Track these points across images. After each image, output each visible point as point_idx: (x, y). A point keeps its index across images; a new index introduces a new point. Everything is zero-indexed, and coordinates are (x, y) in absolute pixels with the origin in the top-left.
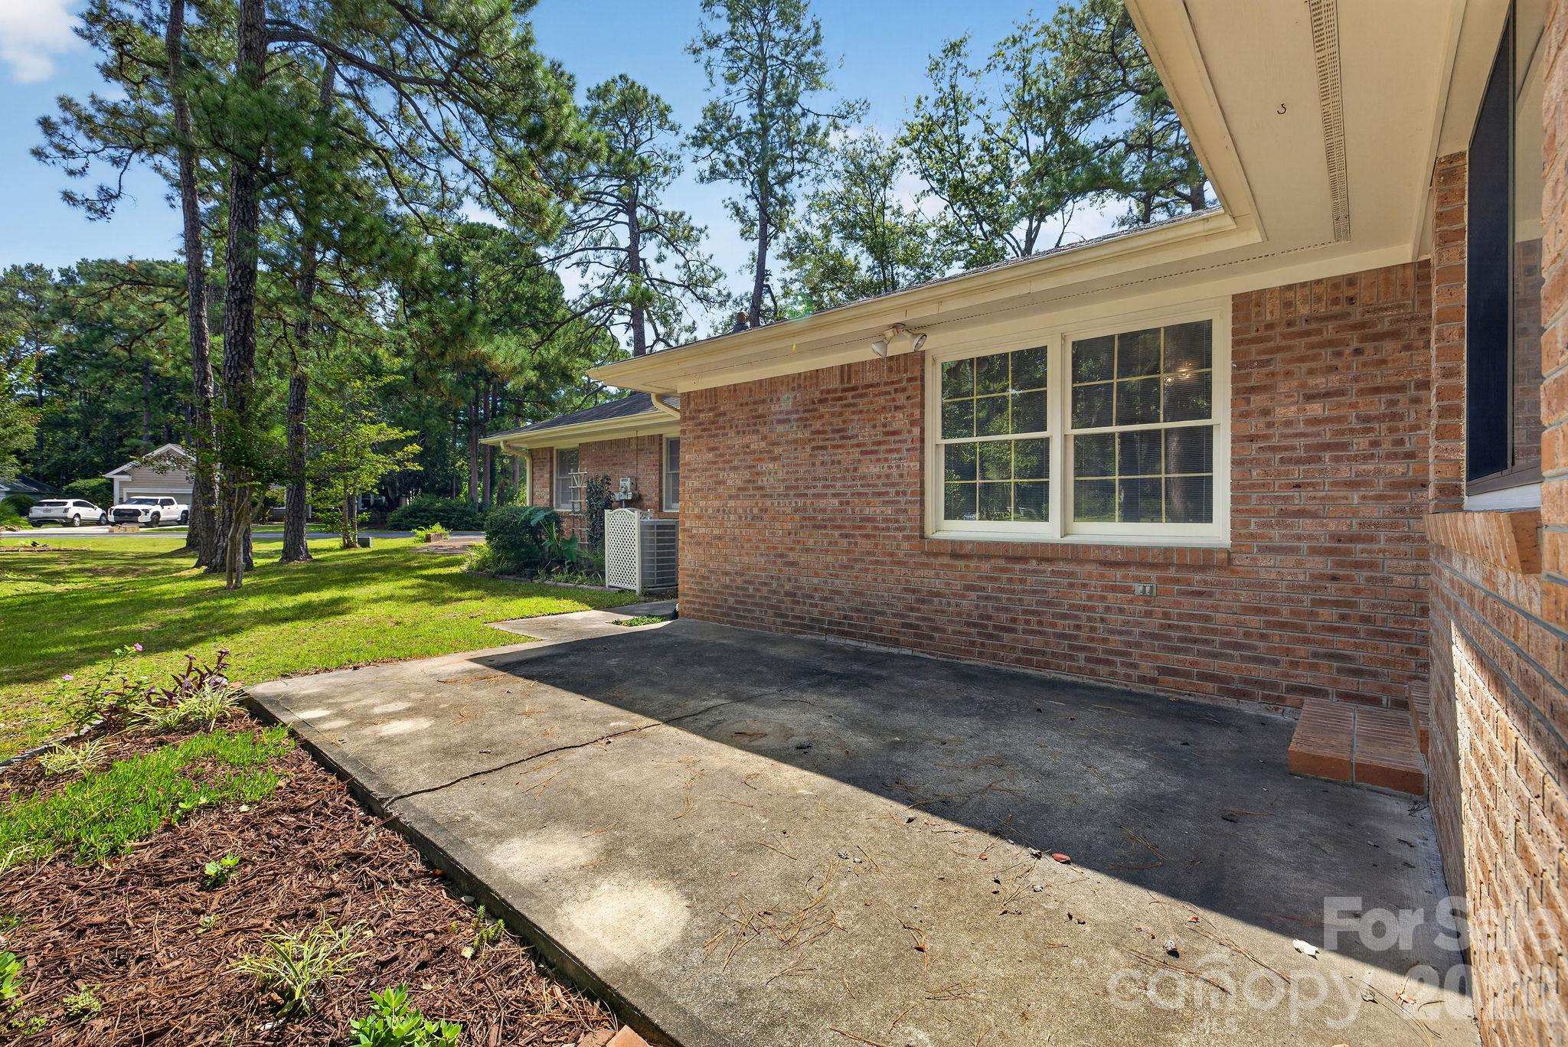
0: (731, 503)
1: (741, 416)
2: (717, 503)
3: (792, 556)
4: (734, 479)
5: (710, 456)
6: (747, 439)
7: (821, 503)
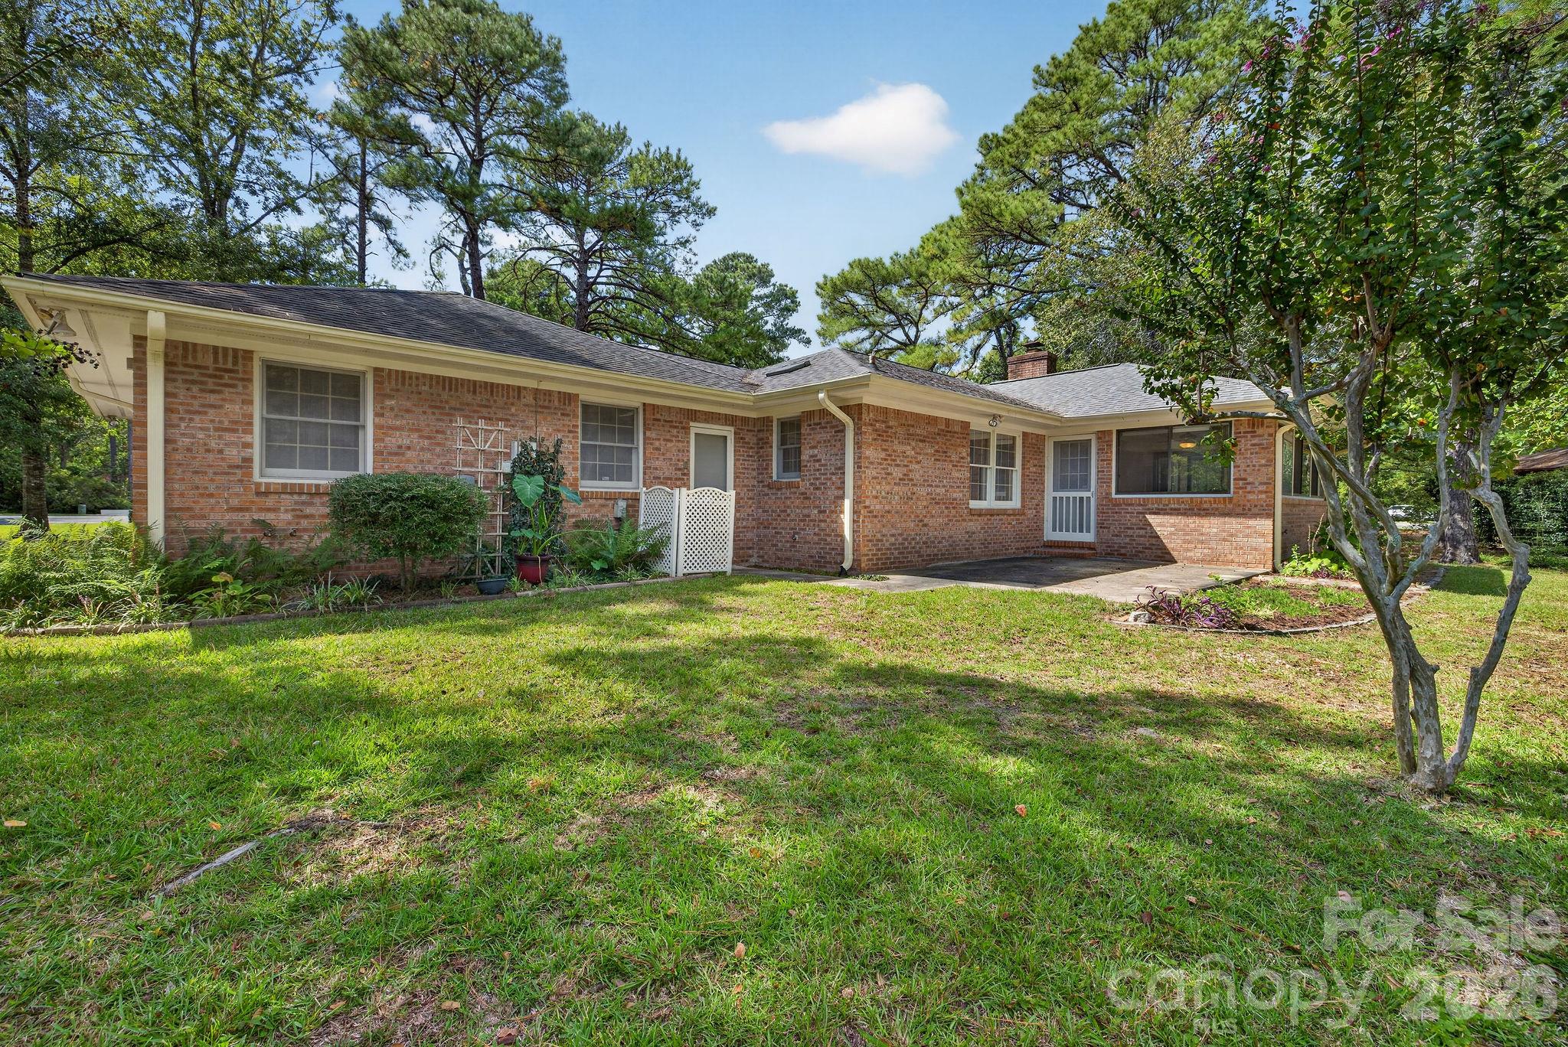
0: (896, 488)
1: (901, 431)
2: (888, 488)
3: (926, 520)
4: (897, 473)
5: (883, 455)
6: (904, 448)
7: (938, 490)
